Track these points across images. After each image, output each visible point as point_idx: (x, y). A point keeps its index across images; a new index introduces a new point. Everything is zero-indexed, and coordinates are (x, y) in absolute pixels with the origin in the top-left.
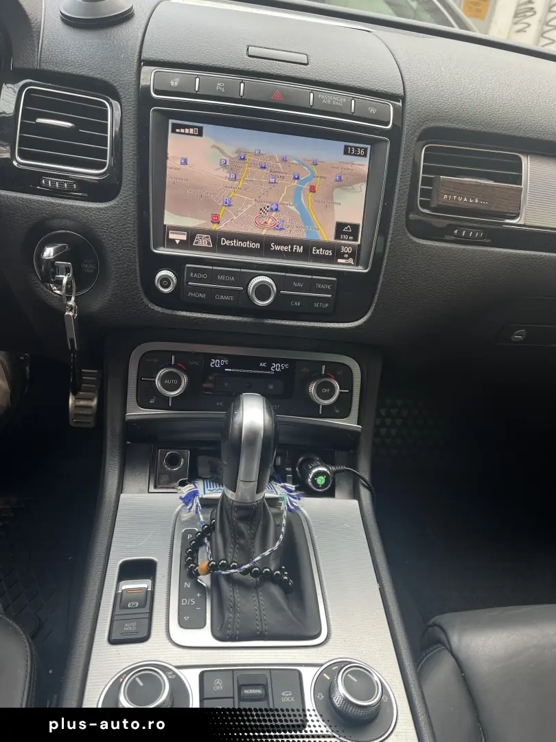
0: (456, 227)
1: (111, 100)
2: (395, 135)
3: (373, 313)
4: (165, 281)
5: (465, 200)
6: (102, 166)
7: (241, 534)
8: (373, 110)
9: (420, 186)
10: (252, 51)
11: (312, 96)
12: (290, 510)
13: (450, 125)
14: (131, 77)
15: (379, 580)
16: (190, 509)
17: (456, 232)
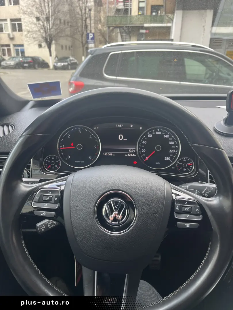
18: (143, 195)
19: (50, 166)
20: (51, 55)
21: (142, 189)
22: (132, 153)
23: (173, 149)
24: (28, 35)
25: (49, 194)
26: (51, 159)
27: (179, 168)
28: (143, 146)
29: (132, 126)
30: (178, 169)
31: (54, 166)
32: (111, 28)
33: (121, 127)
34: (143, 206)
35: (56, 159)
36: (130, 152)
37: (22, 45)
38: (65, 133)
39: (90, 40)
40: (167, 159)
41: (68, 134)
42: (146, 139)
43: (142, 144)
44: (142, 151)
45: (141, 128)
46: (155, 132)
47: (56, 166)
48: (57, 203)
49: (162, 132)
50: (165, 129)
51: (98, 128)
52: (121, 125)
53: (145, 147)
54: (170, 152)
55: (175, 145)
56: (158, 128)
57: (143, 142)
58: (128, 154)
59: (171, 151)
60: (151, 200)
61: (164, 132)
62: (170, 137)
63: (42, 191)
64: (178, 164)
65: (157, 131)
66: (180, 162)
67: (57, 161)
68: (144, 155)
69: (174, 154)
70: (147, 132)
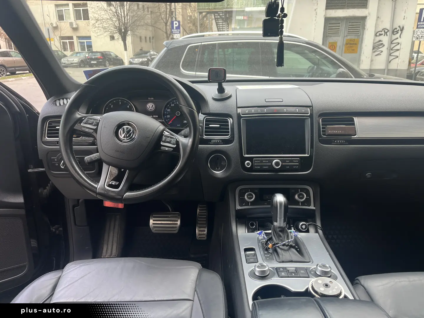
0: (335, 140)
1: (230, 118)
2: (311, 116)
3: (313, 168)
4: (248, 164)
5: (337, 132)
6: (228, 135)
7: (280, 236)
8: (303, 111)
9: (321, 130)
10: (267, 100)
11: (285, 109)
12: (294, 236)
13: (328, 112)
14: (235, 112)
15: (328, 251)
16: (261, 236)
17: (336, 141)
20: (126, 49)
24: (97, 24)
25: (92, 121)
28: (168, 113)
32: (203, 14)
33: (152, 100)
37: (89, 38)
38: (109, 104)
39: (174, 30)
41: (111, 104)
46: (176, 102)
48: (96, 126)
52: (152, 98)
57: (168, 110)
63: (88, 118)
70: (170, 102)
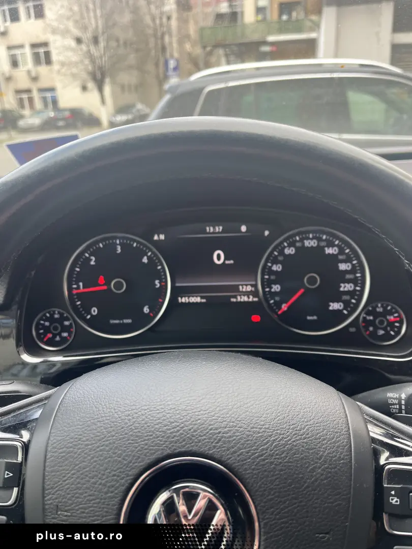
18: (279, 468)
19: (50, 336)
20: (103, 103)
21: (275, 447)
22: (247, 294)
23: (349, 281)
24: (63, 70)
26: (51, 319)
27: (367, 329)
28: (273, 277)
29: (244, 228)
30: (363, 330)
31: (60, 334)
32: (208, 49)
33: (219, 233)
34: (282, 509)
35: (63, 318)
36: (242, 292)
38: (82, 253)
40: (335, 306)
41: (90, 255)
42: (281, 258)
43: (271, 272)
44: (273, 290)
45: (267, 233)
46: (302, 240)
47: (65, 334)
48: (11, 488)
49: (319, 239)
50: (327, 233)
51: (162, 237)
52: (219, 229)
53: (279, 278)
54: (342, 289)
55: (353, 271)
56: (309, 232)
57: (275, 268)
58: (239, 297)
59: (345, 287)
60: (308, 487)
61: (326, 240)
62: (341, 251)
64: (364, 318)
65: (308, 238)
66: (368, 313)
67: (67, 323)
68: (277, 299)
69: (351, 293)
70: (282, 243)
